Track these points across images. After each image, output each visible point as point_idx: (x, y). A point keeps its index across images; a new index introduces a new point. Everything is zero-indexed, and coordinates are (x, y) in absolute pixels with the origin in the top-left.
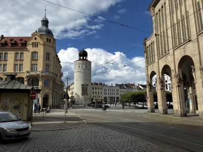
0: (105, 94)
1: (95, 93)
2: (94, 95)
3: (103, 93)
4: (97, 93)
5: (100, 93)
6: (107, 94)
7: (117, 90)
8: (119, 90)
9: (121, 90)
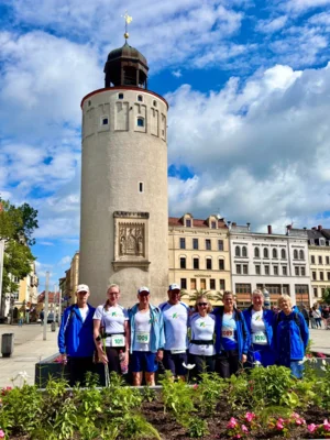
0: (242, 269)
1: (190, 264)
2: (189, 275)
3: (230, 265)
4: (202, 265)
5: (215, 265)
6: (252, 269)
7: (299, 255)
8: (308, 253)
9: (316, 253)
